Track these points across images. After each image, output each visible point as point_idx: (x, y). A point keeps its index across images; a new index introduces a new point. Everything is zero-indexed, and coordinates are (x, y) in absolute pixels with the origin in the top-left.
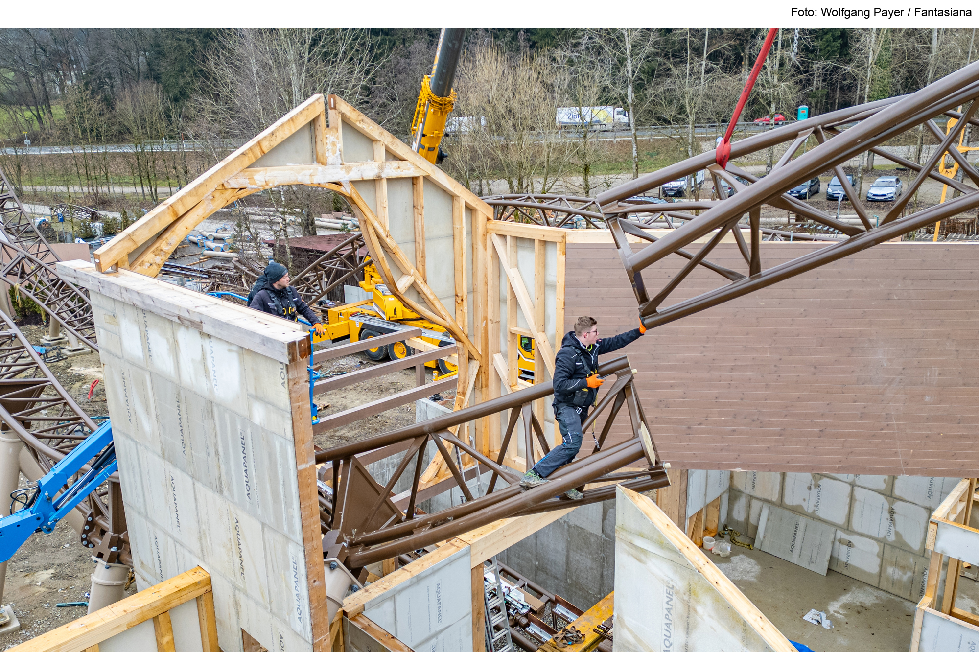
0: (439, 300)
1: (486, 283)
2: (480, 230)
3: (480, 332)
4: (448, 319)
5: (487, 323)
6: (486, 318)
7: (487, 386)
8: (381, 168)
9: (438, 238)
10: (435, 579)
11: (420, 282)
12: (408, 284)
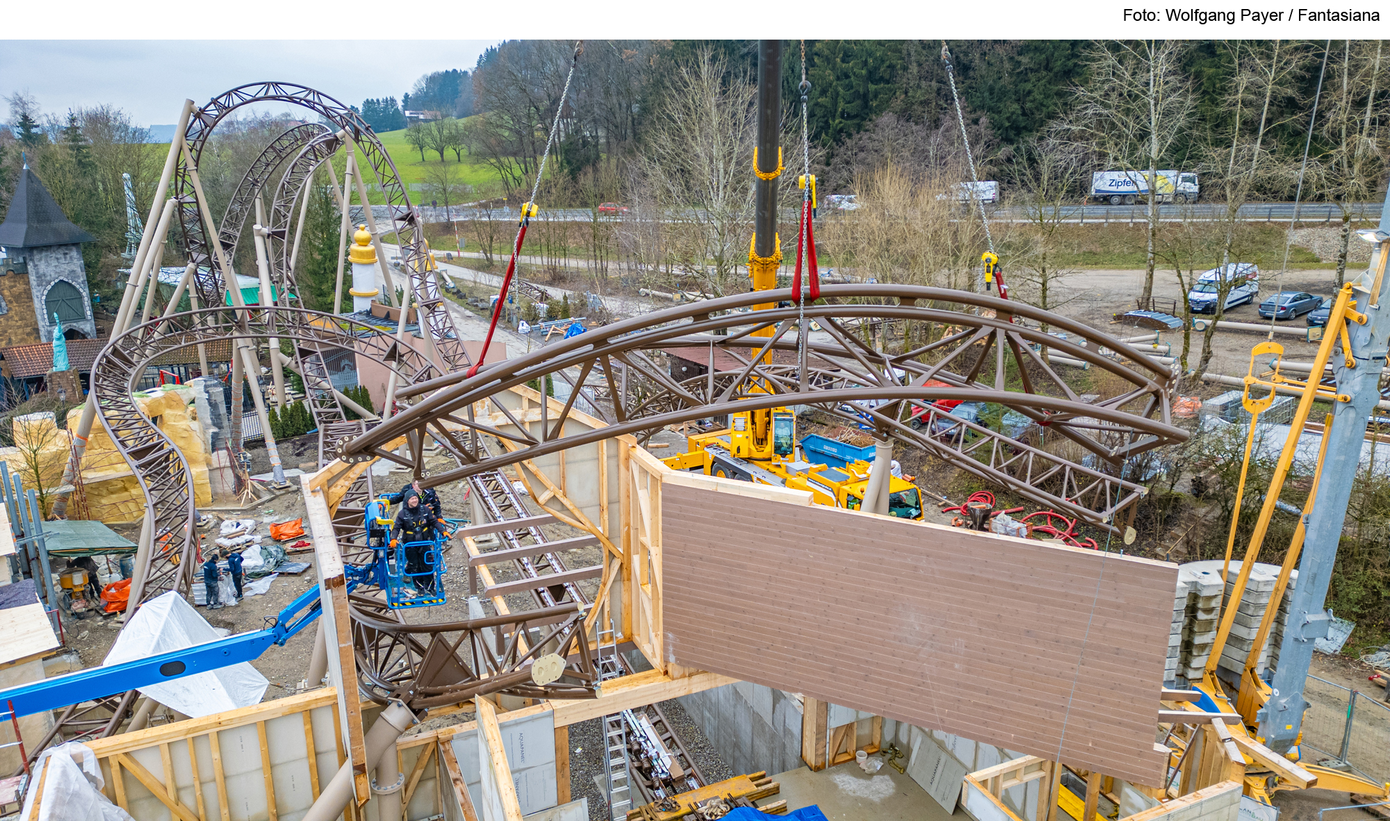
0: (580, 509)
1: (628, 497)
2: (622, 455)
3: (623, 534)
4: (588, 524)
5: (629, 529)
6: (628, 525)
7: (629, 580)
8: (525, 415)
9: (583, 461)
10: (518, 729)
11: (560, 496)
12: (547, 498)
